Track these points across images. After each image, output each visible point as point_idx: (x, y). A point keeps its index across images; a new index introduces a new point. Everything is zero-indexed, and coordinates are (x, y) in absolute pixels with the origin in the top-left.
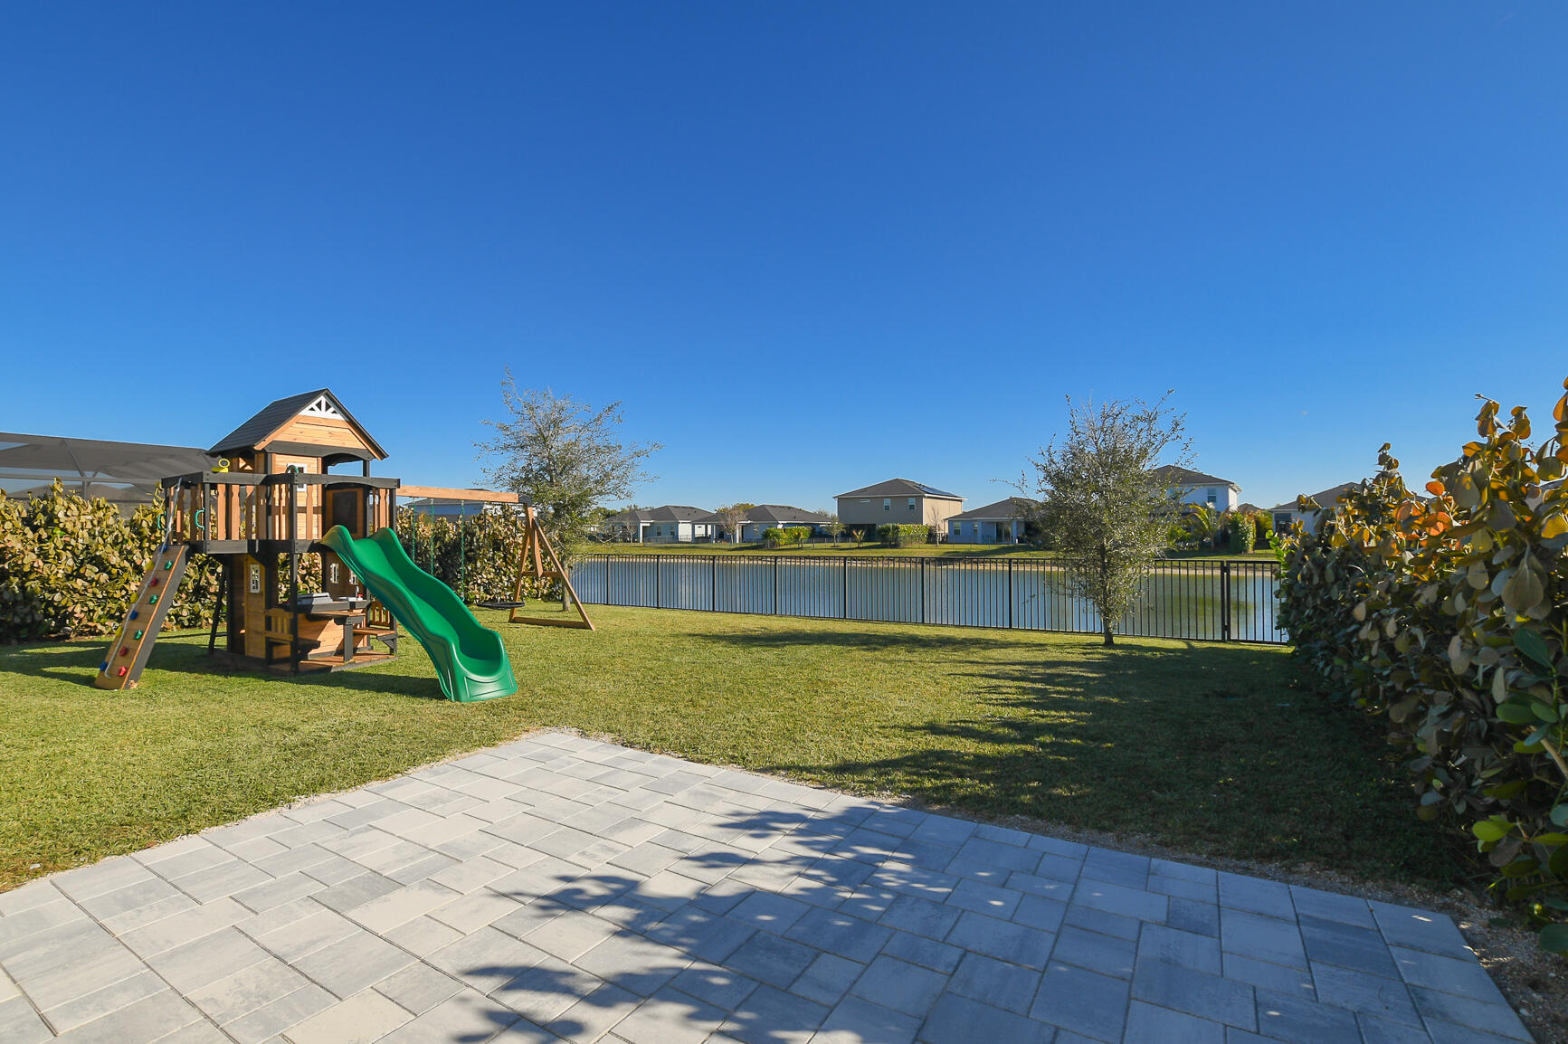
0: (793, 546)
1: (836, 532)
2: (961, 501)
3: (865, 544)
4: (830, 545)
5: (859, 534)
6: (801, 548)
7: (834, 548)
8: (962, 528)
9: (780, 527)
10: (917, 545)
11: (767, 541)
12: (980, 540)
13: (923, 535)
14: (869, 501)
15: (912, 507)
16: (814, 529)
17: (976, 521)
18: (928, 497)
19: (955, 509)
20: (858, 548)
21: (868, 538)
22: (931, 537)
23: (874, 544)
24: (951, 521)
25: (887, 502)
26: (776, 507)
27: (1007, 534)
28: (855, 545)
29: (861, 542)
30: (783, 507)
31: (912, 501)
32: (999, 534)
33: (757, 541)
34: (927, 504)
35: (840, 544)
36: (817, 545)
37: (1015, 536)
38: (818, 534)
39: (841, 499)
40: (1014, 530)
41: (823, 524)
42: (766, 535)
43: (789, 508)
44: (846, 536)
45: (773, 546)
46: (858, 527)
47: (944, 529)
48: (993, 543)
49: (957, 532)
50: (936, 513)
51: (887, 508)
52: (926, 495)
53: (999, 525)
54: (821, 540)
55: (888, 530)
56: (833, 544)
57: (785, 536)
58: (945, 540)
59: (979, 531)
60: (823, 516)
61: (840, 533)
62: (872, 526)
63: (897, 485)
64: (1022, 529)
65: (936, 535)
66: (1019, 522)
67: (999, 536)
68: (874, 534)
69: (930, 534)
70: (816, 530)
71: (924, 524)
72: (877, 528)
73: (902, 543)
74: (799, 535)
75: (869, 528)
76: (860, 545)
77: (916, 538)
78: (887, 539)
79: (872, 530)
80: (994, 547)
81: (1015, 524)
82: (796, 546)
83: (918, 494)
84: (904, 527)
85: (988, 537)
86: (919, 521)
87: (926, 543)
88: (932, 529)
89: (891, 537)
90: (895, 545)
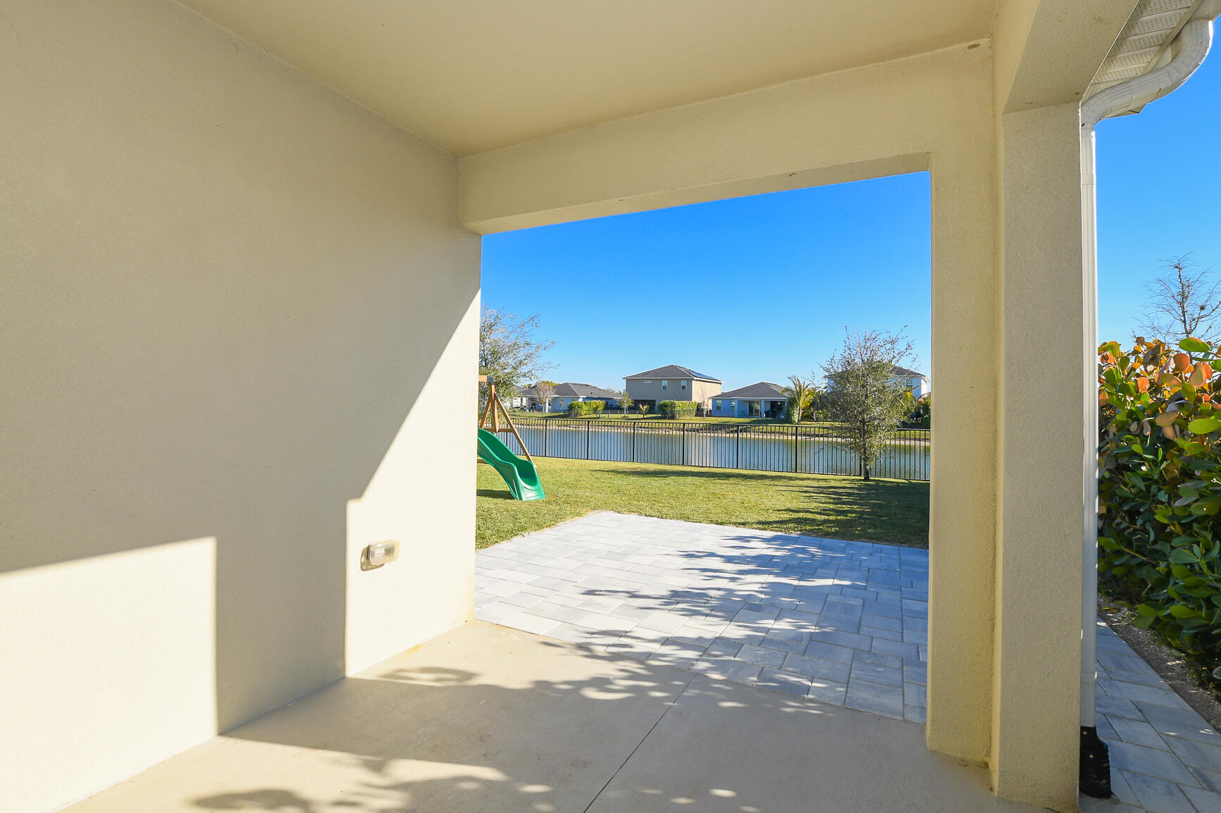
0: (591, 416)
1: (625, 406)
2: (720, 384)
3: (649, 416)
4: (620, 416)
5: (644, 408)
6: (599, 418)
7: (624, 418)
8: (722, 405)
9: (580, 400)
10: (689, 417)
11: (570, 412)
12: (736, 414)
13: (693, 409)
14: (650, 382)
15: (684, 387)
16: (607, 403)
17: (733, 399)
18: (697, 380)
19: (716, 390)
20: (644, 419)
21: (650, 411)
22: (699, 411)
23: (655, 415)
24: (714, 399)
25: (665, 383)
26: (576, 384)
27: (757, 411)
28: (641, 416)
29: (646, 414)
30: (582, 385)
31: (684, 383)
32: (751, 409)
33: (564, 411)
34: (696, 387)
35: (629, 415)
36: (611, 416)
37: (763, 411)
38: (611, 406)
39: (629, 380)
40: (761, 407)
41: (615, 399)
42: (571, 407)
43: (587, 386)
44: (634, 408)
45: (575, 417)
46: (644, 402)
47: (709, 406)
48: (746, 417)
49: (719, 408)
50: (702, 393)
51: (665, 388)
52: (695, 378)
53: (751, 403)
54: (614, 411)
55: (665, 405)
56: (623, 415)
57: (585, 408)
58: (710, 414)
59: (736, 409)
60: (614, 394)
61: (629, 407)
62: (654, 401)
63: (672, 370)
64: (769, 408)
65: (703, 410)
66: (766, 402)
67: (752, 411)
68: (656, 409)
69: (698, 409)
70: (609, 404)
71: (693, 401)
72: (657, 403)
73: (678, 416)
74: (597, 407)
75: (651, 403)
76: (645, 417)
77: (688, 412)
78: (666, 412)
79: (654, 405)
80: (747, 420)
81: (763, 403)
82: (595, 416)
83: (689, 377)
84: (678, 403)
85: (743, 412)
86: (690, 399)
87: (695, 416)
88: (699, 405)
89: (668, 410)
90: (672, 417)
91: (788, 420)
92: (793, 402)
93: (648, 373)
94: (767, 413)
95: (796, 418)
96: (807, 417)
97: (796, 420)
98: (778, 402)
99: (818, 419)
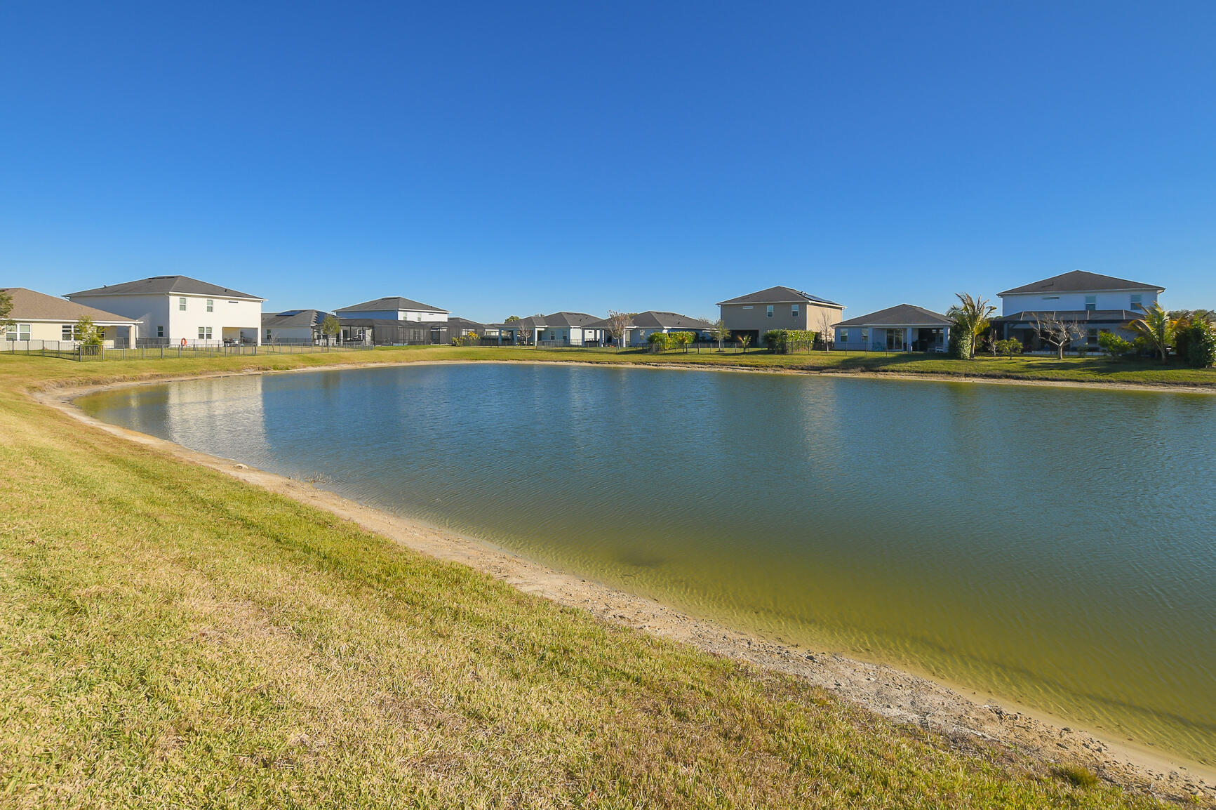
0: (677, 351)
1: (720, 338)
2: (841, 309)
3: (751, 350)
4: (714, 350)
5: (745, 340)
6: (686, 353)
7: (719, 353)
8: (849, 334)
9: (665, 331)
10: (805, 352)
11: (650, 346)
12: (870, 346)
13: (810, 342)
14: (752, 307)
15: (795, 314)
16: (697, 334)
17: (866, 327)
18: (812, 304)
19: (837, 317)
20: (744, 353)
21: (753, 344)
22: (818, 343)
23: (760, 349)
24: (838, 327)
25: (770, 309)
26: (660, 313)
27: (899, 343)
28: (741, 350)
29: (747, 347)
30: (668, 314)
31: (795, 308)
32: (890, 342)
33: (643, 345)
34: (810, 310)
35: (725, 349)
36: (701, 350)
37: (909, 342)
38: (702, 338)
39: (725, 307)
40: (909, 338)
41: (708, 330)
42: (651, 340)
43: (673, 314)
44: (732, 340)
45: (657, 352)
46: (743, 333)
47: (830, 336)
48: (883, 350)
49: (844, 339)
50: (818, 320)
51: (770, 314)
52: (809, 302)
53: (890, 331)
54: (706, 345)
55: (774, 336)
56: (717, 349)
57: (670, 340)
58: (831, 346)
59: (870, 340)
60: (706, 324)
61: (725, 338)
62: (756, 332)
63: (779, 293)
64: (916, 338)
65: (822, 342)
66: (913, 329)
67: (890, 345)
68: (760, 340)
69: (816, 338)
70: (700, 336)
71: (808, 329)
72: (761, 335)
73: (790, 350)
74: (684, 340)
75: (754, 334)
76: (746, 351)
78: (774, 345)
79: (757, 336)
80: (890, 355)
81: (909, 332)
82: (681, 350)
83: (803, 301)
84: (790, 332)
85: (879, 343)
86: (804, 327)
87: (813, 349)
88: (818, 335)
89: (777, 342)
90: (783, 352)
91: (954, 353)
92: (959, 330)
93: (748, 297)
94: (914, 344)
95: (967, 350)
96: (983, 349)
97: (968, 354)
98: (930, 330)
99: (1000, 353)
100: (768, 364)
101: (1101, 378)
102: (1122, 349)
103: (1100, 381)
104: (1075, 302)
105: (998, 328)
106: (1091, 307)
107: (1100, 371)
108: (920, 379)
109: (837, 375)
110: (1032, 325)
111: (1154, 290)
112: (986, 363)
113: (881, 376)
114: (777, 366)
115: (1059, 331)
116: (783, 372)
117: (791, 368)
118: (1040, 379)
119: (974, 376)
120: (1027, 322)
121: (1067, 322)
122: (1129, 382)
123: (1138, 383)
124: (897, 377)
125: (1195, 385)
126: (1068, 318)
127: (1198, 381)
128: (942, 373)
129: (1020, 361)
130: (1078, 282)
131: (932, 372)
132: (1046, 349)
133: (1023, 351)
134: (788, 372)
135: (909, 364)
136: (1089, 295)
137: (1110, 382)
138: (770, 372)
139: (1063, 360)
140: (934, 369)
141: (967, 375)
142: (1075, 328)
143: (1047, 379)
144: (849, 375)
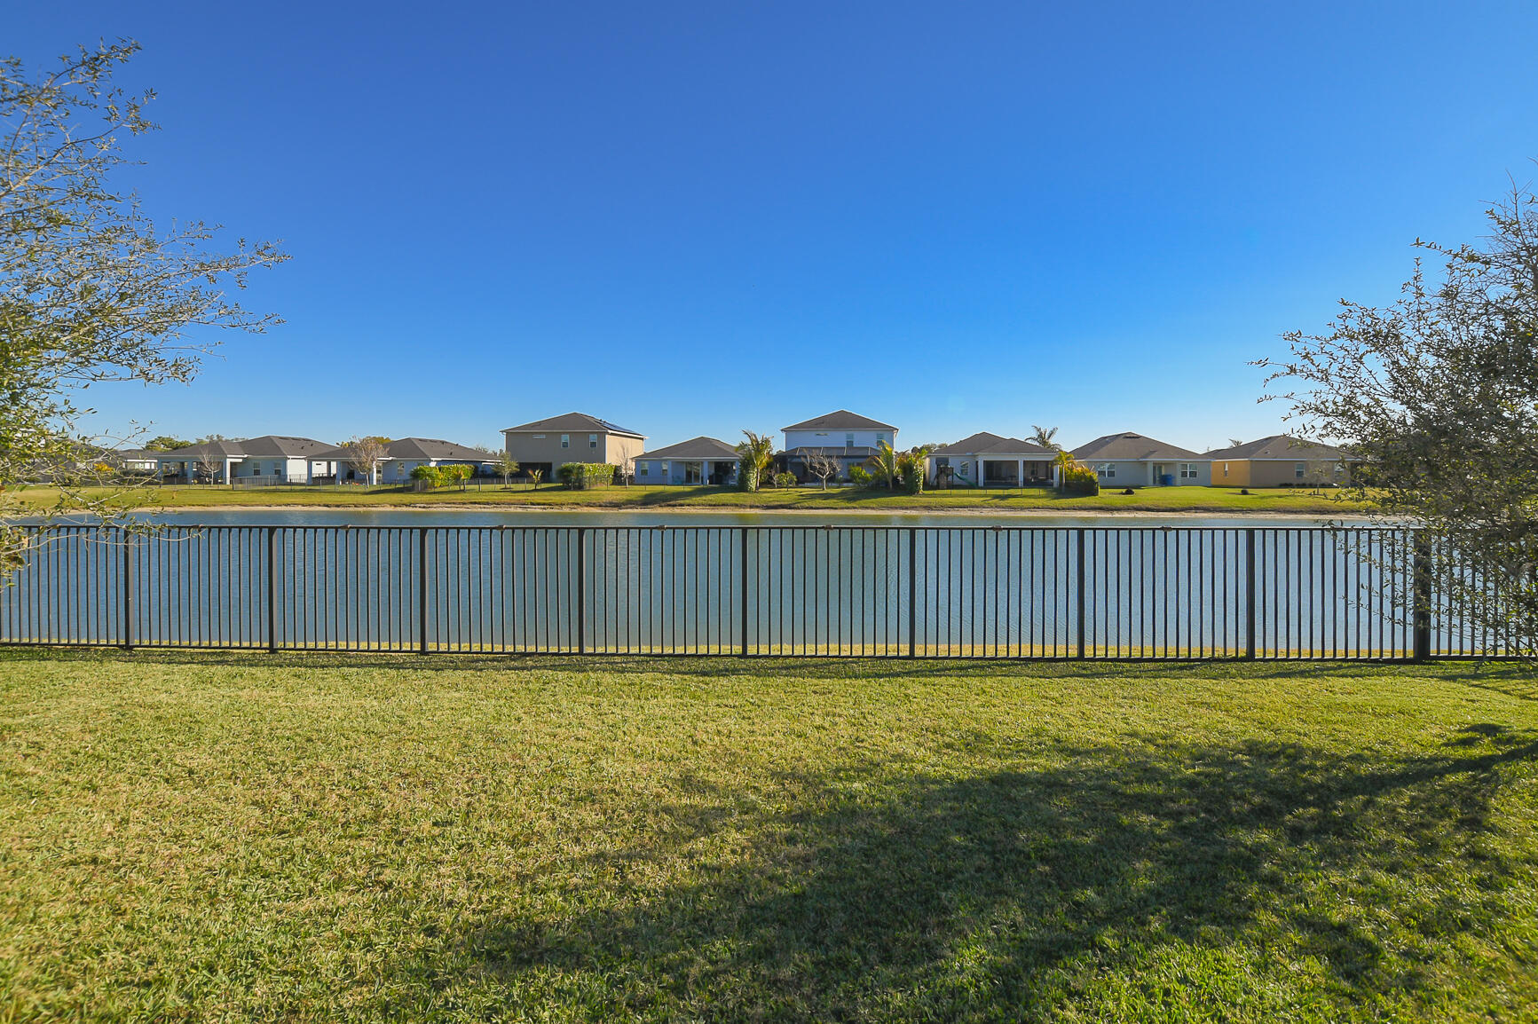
0: (452, 488)
1: (506, 472)
2: (644, 439)
3: (544, 486)
4: (499, 487)
5: (536, 475)
6: (463, 491)
7: (505, 490)
8: (649, 467)
9: (433, 464)
10: (604, 487)
11: (416, 482)
12: (670, 481)
13: (609, 476)
14: (542, 437)
15: (593, 444)
16: (476, 468)
17: (666, 460)
18: (612, 434)
19: (638, 449)
20: (536, 490)
21: (546, 478)
22: (617, 478)
23: (554, 485)
24: (638, 460)
25: (565, 438)
26: (425, 441)
27: (697, 477)
28: (532, 487)
29: (538, 483)
30: (435, 441)
31: (593, 438)
32: (689, 474)
33: (405, 482)
34: (612, 443)
35: (512, 486)
36: (483, 487)
37: (706, 476)
38: (483, 473)
39: (510, 434)
40: (706, 471)
41: (489, 462)
42: (416, 475)
43: (443, 442)
44: (521, 474)
45: (424, 490)
46: (534, 466)
47: (630, 469)
48: (682, 484)
49: (644, 472)
50: (619, 452)
51: (565, 445)
52: (609, 432)
53: (688, 464)
54: (488, 480)
55: (570, 470)
56: (503, 486)
57: (441, 476)
58: (632, 480)
59: (670, 474)
60: (487, 455)
61: (512, 472)
62: (550, 465)
63: (575, 419)
64: (712, 471)
65: (621, 476)
66: (710, 463)
67: (690, 477)
68: (554, 474)
69: (615, 474)
70: (480, 469)
71: (607, 462)
72: (555, 468)
73: (587, 485)
74: (459, 475)
75: (546, 468)
76: (538, 487)
77: (599, 479)
78: (570, 480)
79: (550, 469)
80: (687, 489)
81: (706, 465)
82: (457, 488)
83: (601, 430)
84: (587, 466)
85: (679, 478)
86: (603, 460)
87: (613, 484)
88: (617, 469)
89: (573, 477)
90: (580, 487)
91: (742, 487)
92: (747, 464)
93: (538, 424)
94: (710, 478)
95: (753, 483)
96: (767, 483)
97: (754, 487)
98: (726, 463)
99: (780, 486)
100: (564, 503)
101: (849, 505)
102: (865, 480)
103: (848, 508)
104: (838, 439)
105: (782, 462)
106: (850, 444)
107: (850, 500)
108: (712, 512)
109: (635, 511)
110: (803, 460)
111: (892, 430)
112: (770, 495)
113: (677, 510)
114: (573, 504)
115: (824, 465)
116: (579, 510)
117: (588, 505)
118: (807, 508)
119: (757, 507)
120: (799, 457)
121: (828, 457)
122: (867, 508)
123: (873, 508)
124: (692, 510)
125: (907, 508)
126: (830, 452)
127: (909, 505)
128: (732, 505)
129: (794, 493)
130: (842, 421)
131: (723, 505)
132: (813, 481)
133: (797, 483)
134: (586, 510)
135: (704, 498)
136: (849, 433)
137: (855, 508)
138: (566, 510)
139: (826, 491)
140: (725, 502)
141: (751, 507)
142: (834, 461)
143: (812, 508)
144: (647, 511)
